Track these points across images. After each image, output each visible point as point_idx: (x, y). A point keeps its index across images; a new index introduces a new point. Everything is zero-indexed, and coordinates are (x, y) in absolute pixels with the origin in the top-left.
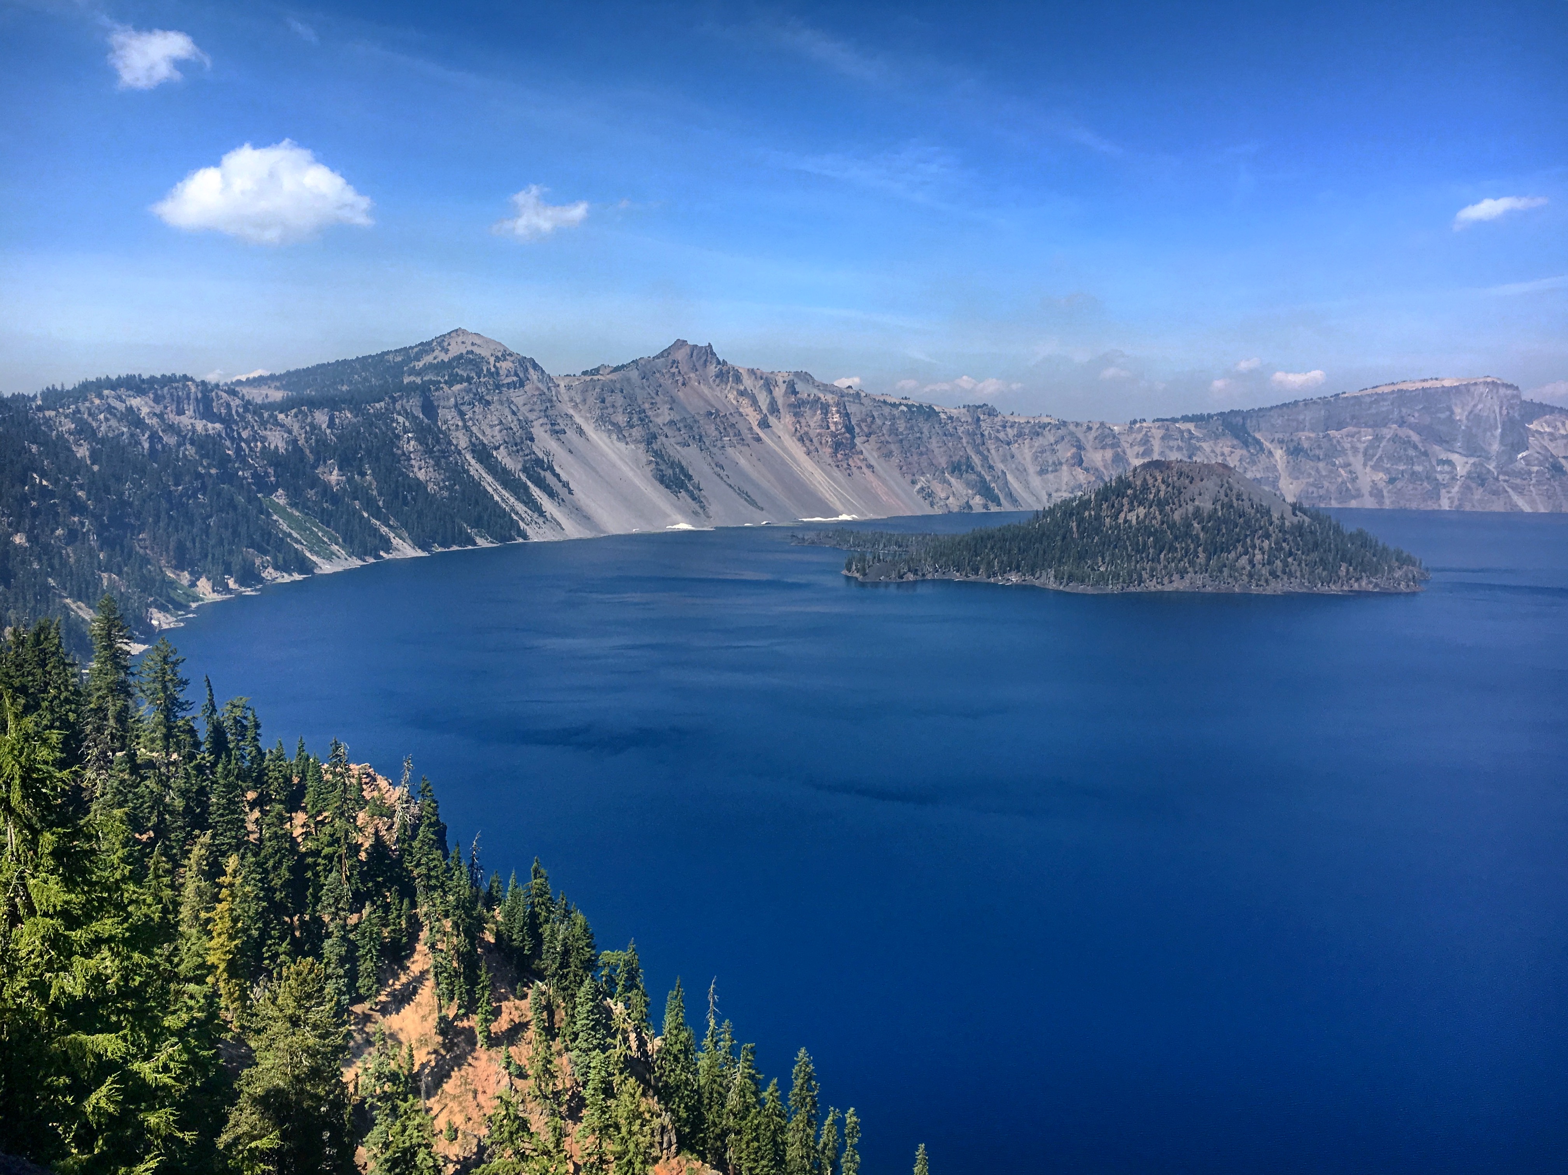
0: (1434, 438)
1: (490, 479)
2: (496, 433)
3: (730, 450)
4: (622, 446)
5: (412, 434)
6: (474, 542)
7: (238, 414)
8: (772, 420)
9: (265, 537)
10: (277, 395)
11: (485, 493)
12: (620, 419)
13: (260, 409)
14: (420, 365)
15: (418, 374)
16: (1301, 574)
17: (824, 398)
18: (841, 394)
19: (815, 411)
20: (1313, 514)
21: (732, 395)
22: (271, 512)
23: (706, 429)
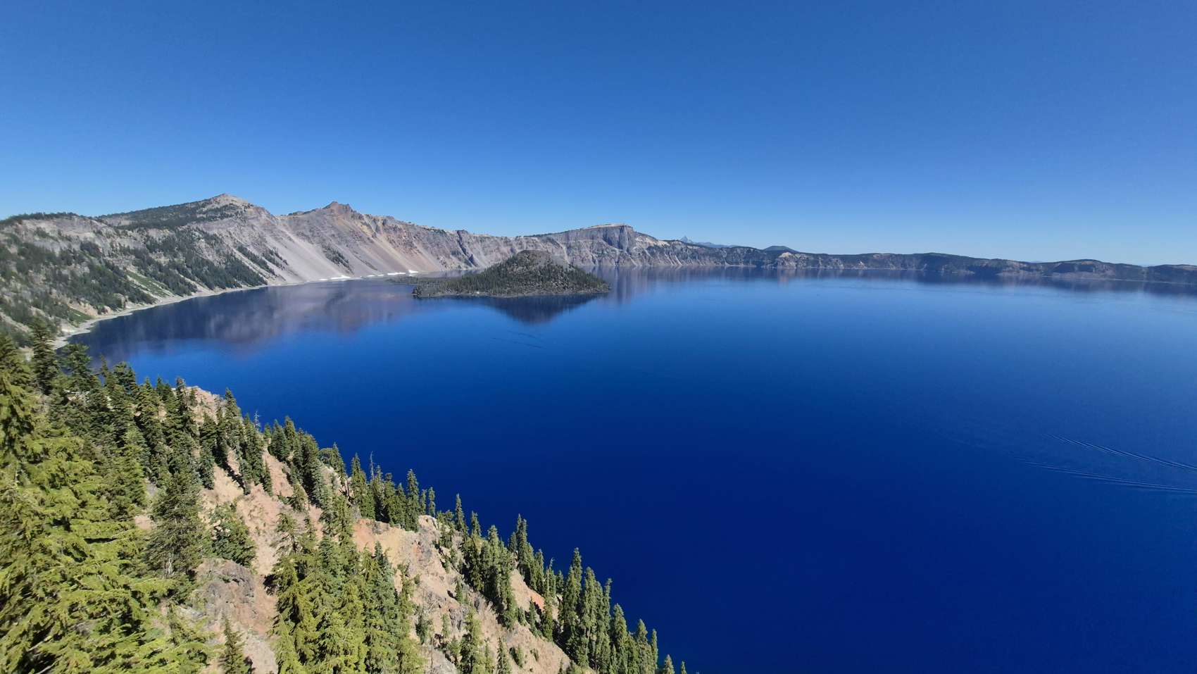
0: (610, 243)
1: (246, 259)
2: (247, 239)
3: (361, 247)
4: (310, 245)
5: (203, 240)
6: (241, 287)
7: (104, 231)
8: (378, 235)
9: (127, 288)
10: (126, 223)
11: (244, 266)
12: (309, 234)
13: (116, 229)
14: (205, 209)
15: (204, 213)
16: (572, 287)
17: (399, 226)
18: (406, 225)
19: (396, 231)
20: (576, 268)
21: (359, 225)
22: (128, 277)
23: (349, 238)
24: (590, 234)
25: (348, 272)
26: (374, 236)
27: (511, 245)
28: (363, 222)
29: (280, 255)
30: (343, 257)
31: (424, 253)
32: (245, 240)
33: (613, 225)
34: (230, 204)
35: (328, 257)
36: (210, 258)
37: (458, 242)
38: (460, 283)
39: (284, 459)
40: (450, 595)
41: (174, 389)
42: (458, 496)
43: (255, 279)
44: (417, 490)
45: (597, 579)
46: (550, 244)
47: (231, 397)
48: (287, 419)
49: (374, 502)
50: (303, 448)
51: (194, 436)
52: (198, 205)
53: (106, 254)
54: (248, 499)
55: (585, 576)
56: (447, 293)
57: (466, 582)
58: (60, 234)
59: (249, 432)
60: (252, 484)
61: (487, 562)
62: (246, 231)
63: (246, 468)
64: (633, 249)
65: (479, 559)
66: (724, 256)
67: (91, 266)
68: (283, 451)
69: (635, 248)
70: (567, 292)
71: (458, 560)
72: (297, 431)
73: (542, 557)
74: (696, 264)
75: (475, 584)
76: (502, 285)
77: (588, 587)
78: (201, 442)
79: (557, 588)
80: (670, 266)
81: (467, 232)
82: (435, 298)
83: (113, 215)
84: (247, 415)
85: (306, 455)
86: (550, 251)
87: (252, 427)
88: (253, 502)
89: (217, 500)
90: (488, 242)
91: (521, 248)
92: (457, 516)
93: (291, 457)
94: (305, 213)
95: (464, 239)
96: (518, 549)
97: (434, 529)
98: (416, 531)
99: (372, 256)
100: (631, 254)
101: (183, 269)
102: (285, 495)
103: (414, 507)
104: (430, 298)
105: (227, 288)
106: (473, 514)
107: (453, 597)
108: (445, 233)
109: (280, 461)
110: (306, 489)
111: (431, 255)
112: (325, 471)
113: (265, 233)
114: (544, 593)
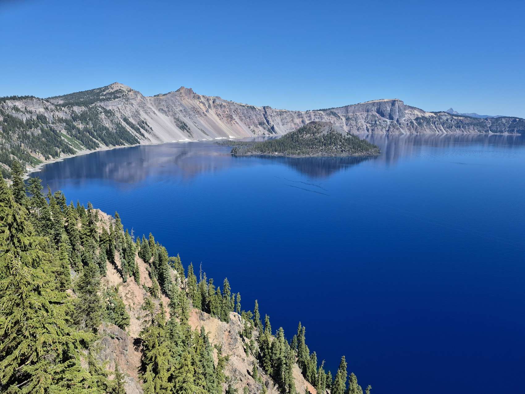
0: (383, 115)
1: (128, 126)
2: (129, 113)
3: (198, 119)
4: (167, 117)
5: (103, 114)
6: (125, 145)
7: (49, 108)
8: (210, 110)
9: (60, 144)
10: (61, 102)
11: (126, 131)
12: (166, 109)
13: (56, 106)
14: (105, 93)
15: (104, 96)
16: (349, 151)
17: (224, 104)
18: (229, 103)
19: (222, 108)
20: (353, 136)
21: (198, 103)
22: (62, 137)
23: (191, 113)
24: (366, 108)
25: (189, 136)
26: (207, 111)
27: (302, 117)
28: (201, 101)
29: (148, 124)
30: (187, 126)
31: (239, 123)
32: (128, 114)
33: (386, 100)
34: (119, 89)
35: (177, 125)
36: (107, 125)
37: (264, 115)
38: (264, 146)
39: (148, 262)
40: (249, 373)
41: (86, 210)
42: (256, 301)
43: (133, 140)
44: (229, 293)
45: (359, 383)
46: (333, 116)
47: (118, 218)
48: (151, 235)
49: (201, 298)
50: (159, 255)
51: (96, 241)
52: (101, 90)
53: (50, 122)
54: (125, 286)
55: (349, 379)
56: (254, 153)
57: (260, 366)
58: (26, 109)
59: (127, 242)
60: (128, 276)
61: (275, 354)
62: (129, 107)
63: (125, 265)
64: (402, 120)
65: (270, 351)
66: (488, 126)
67: (42, 130)
68: (147, 256)
69: (404, 119)
70: (344, 155)
71: (255, 348)
72: (156, 243)
73: (316, 358)
74: (461, 133)
75: (266, 368)
76: (294, 148)
77: (351, 388)
78: (100, 246)
79: (326, 384)
80: (435, 134)
81: (270, 108)
82: (246, 156)
83: (54, 97)
84: (127, 230)
85: (160, 260)
86: (332, 122)
87: (129, 238)
88: (128, 288)
89: (108, 284)
90: (285, 115)
91: (310, 120)
92: (255, 316)
93: (151, 261)
94: (164, 95)
95: (268, 113)
96: (298, 348)
97: (239, 323)
98: (228, 322)
99: (206, 126)
100: (400, 124)
101: (92, 132)
102: (147, 285)
103: (227, 305)
104: (243, 156)
105: (116, 146)
106: (266, 316)
107: (251, 375)
108: (254, 107)
109: (145, 262)
110: (160, 283)
111: (244, 125)
112: (172, 273)
113: (139, 109)
114: (316, 386)
